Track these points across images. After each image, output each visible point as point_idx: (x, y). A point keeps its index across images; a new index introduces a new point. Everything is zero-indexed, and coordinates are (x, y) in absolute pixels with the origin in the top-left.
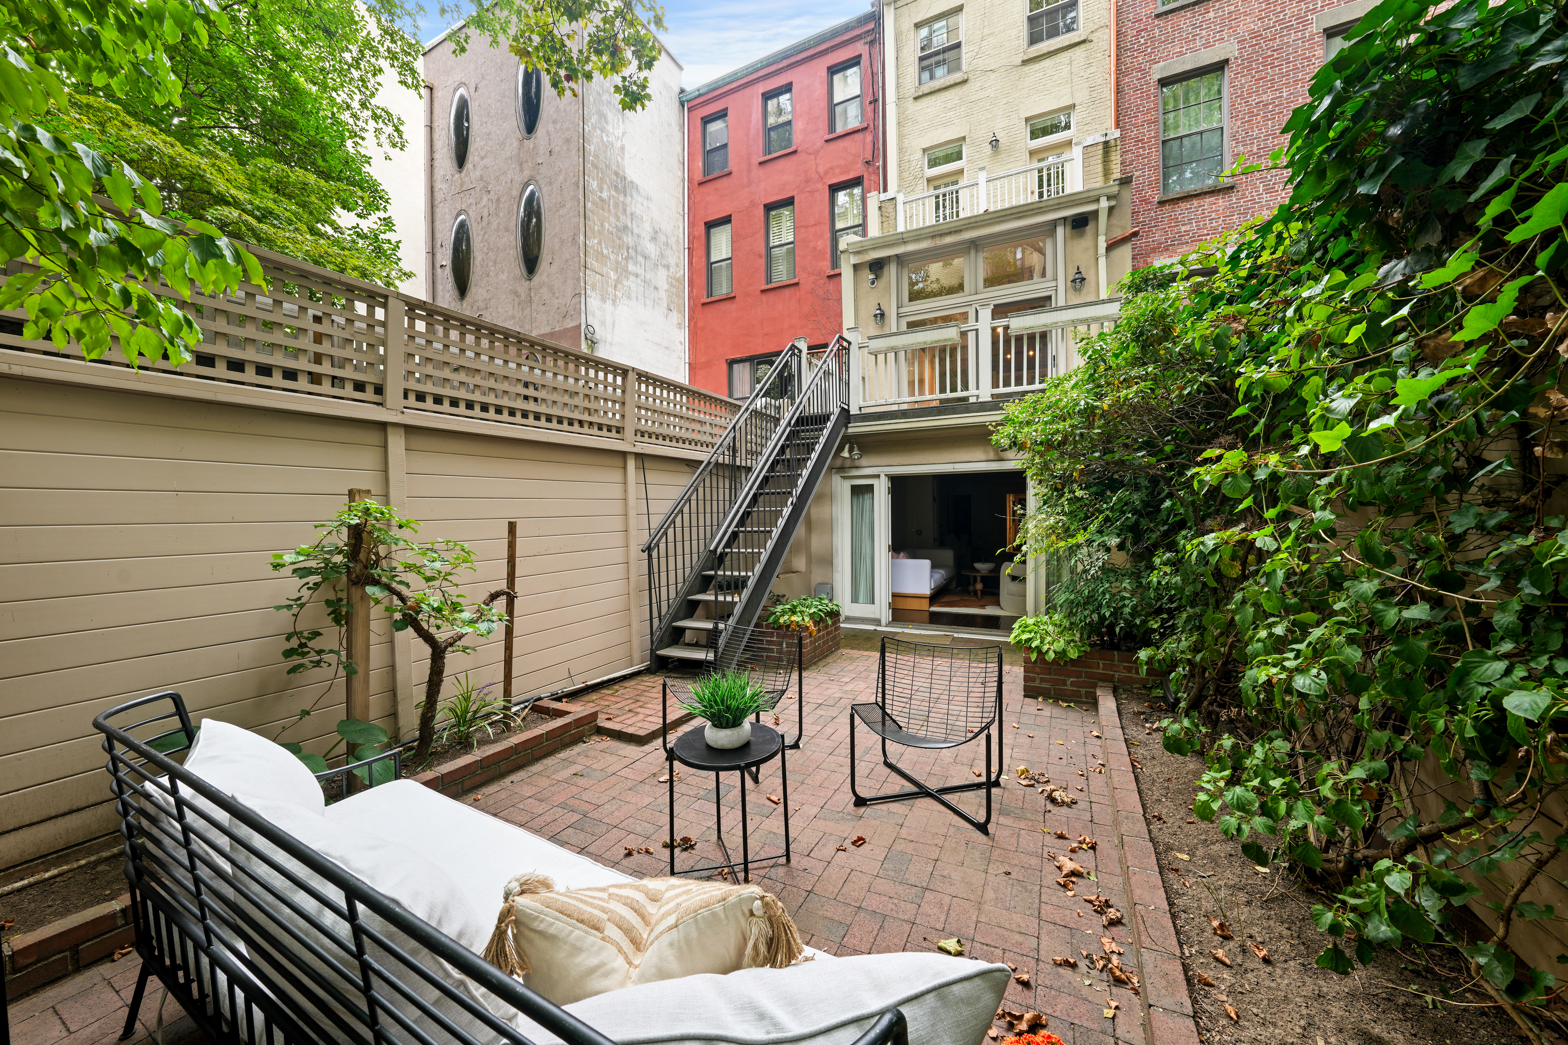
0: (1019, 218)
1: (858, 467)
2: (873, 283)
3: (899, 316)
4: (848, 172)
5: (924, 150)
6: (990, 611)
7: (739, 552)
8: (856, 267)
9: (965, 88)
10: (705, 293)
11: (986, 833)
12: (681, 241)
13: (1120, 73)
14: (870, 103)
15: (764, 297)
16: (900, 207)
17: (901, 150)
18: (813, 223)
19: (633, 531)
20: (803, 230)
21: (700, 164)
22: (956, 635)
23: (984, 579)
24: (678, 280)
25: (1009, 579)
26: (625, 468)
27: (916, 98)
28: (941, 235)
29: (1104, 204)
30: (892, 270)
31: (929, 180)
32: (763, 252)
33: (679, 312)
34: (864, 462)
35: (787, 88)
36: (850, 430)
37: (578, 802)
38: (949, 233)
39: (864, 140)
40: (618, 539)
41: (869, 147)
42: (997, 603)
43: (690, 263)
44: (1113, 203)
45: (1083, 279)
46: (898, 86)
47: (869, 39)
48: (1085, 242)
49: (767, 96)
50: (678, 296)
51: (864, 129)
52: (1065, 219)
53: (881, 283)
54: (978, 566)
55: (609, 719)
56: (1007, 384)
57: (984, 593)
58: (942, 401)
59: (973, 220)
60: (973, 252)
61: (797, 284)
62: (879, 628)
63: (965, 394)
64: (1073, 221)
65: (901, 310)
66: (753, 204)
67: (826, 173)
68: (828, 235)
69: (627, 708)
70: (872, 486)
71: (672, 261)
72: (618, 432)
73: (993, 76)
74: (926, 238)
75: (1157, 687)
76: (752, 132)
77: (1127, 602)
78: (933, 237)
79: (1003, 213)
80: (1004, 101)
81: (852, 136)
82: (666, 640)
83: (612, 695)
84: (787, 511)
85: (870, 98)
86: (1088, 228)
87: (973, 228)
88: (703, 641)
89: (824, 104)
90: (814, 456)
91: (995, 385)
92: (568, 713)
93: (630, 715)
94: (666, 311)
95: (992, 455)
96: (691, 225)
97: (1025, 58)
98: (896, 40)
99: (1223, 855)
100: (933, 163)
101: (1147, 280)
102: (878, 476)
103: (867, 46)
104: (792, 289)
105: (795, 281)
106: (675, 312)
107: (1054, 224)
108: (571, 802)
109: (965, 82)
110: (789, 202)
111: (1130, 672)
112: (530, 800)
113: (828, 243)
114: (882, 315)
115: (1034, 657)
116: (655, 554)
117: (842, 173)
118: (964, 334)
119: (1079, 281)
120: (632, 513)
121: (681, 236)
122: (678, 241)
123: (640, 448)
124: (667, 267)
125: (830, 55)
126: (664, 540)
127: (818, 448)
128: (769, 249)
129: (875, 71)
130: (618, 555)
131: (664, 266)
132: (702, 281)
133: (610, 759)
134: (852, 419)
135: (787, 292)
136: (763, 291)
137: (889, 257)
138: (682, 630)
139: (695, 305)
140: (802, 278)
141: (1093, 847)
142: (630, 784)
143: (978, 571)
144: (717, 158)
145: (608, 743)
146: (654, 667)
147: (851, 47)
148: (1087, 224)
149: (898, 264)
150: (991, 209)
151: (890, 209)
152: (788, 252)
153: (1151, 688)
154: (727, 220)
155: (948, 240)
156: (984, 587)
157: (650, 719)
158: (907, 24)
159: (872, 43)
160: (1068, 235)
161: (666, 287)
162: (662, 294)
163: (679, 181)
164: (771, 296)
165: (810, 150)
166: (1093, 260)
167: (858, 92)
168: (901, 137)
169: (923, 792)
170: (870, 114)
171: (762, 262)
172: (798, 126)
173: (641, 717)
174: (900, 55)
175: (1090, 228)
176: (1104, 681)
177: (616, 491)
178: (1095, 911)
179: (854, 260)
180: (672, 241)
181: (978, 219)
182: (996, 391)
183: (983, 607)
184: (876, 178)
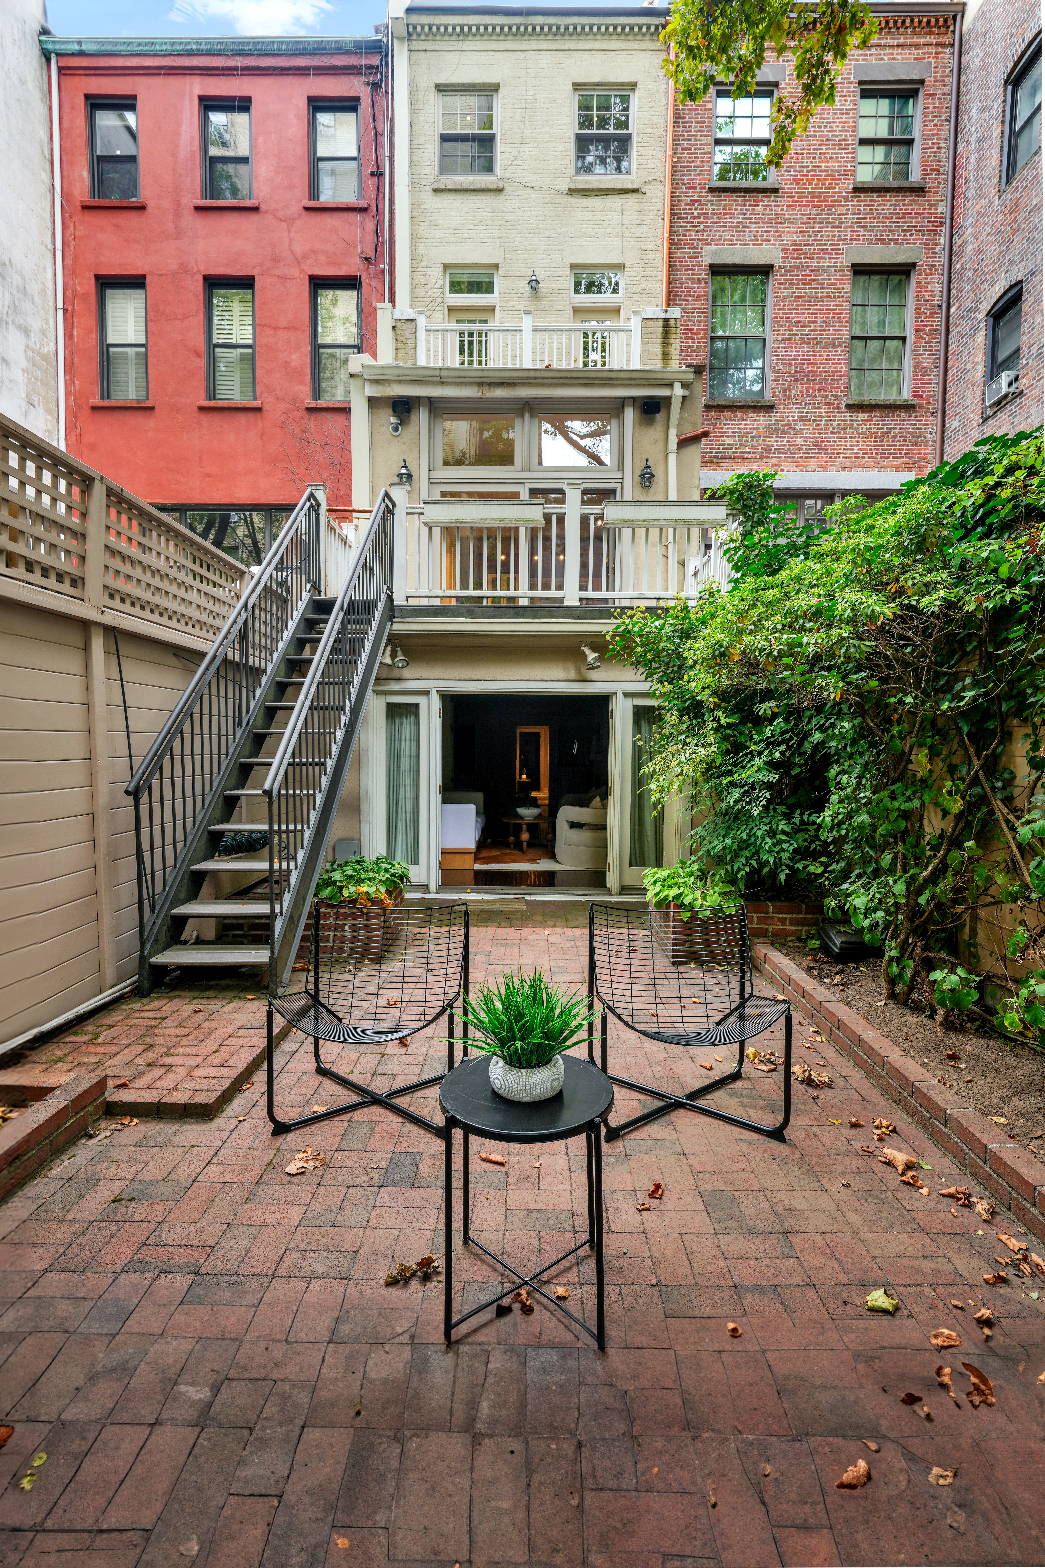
0: (585, 385)
1: (399, 679)
2: (396, 429)
3: (432, 482)
4: (339, 265)
5: (446, 267)
6: (544, 865)
7: (294, 795)
8: (373, 402)
9: (499, 199)
10: (97, 391)
11: (783, 1140)
12: (50, 293)
13: (674, 245)
14: (372, 175)
15: (205, 419)
16: (421, 335)
17: (414, 256)
18: (284, 324)
19: (102, 760)
20: (268, 331)
21: (85, 174)
22: (527, 898)
23: (532, 828)
24: (45, 357)
25: (566, 826)
26: (86, 650)
27: (436, 191)
28: (490, 385)
29: (678, 391)
30: (423, 416)
31: (451, 309)
32: (202, 347)
33: (48, 411)
34: (407, 673)
35: (242, 105)
36: (396, 627)
37: (163, 1251)
38: (501, 385)
39: (363, 225)
40: (76, 773)
41: (370, 238)
42: (553, 856)
43: (69, 335)
44: (687, 393)
45: (653, 476)
46: (412, 165)
47: (371, 79)
48: (654, 433)
49: (209, 104)
50: (45, 384)
51: (364, 210)
52: (634, 399)
53: (407, 432)
54: (521, 811)
55: (124, 1085)
56: (597, 587)
57: (530, 844)
58: (532, 599)
59: (532, 374)
60: (527, 416)
61: (259, 410)
62: (427, 896)
63: (559, 594)
64: (645, 404)
65: (434, 474)
66: (184, 269)
67: (305, 257)
68: (307, 349)
69: (141, 1061)
70: (417, 706)
71: (35, 324)
72: (74, 583)
73: (534, 195)
74: (471, 384)
75: (813, 938)
76: (182, 153)
77: (785, 846)
78: (480, 384)
79: (569, 375)
80: (546, 233)
81: (346, 215)
82: (163, 938)
83: (91, 1042)
84: (340, 734)
85: (371, 168)
86: (658, 416)
87: (530, 385)
88: (211, 935)
89: (302, 150)
90: (364, 656)
91: (583, 587)
92: (50, 1090)
93: (156, 1072)
94: (24, 405)
95: (572, 674)
96: (70, 272)
97: (573, 187)
98: (411, 96)
99: (1033, 1110)
100: (456, 287)
101: (751, 487)
102: (427, 693)
103: (369, 89)
104: (251, 416)
105: (257, 404)
106: (41, 411)
107: (621, 403)
108: (148, 1255)
109: (499, 190)
110: (245, 283)
111: (784, 924)
112: (54, 1276)
113: (308, 360)
114: (409, 476)
115: (686, 916)
116: (144, 798)
117: (330, 264)
118: (547, 518)
119: (646, 477)
120: (100, 728)
121: (50, 285)
122: (43, 292)
123: (110, 618)
124: (26, 331)
125: (312, 79)
126: (157, 775)
127: (368, 645)
128: (212, 347)
129: (379, 130)
130: (77, 799)
131: (19, 327)
132: (92, 369)
133: (169, 1156)
134: (397, 611)
135: (242, 418)
136: (202, 409)
137: (419, 398)
138: (180, 922)
139: (79, 406)
140: (265, 400)
141: (894, 1131)
142: (240, 1194)
143: (522, 818)
144: (114, 174)
145: (137, 1129)
146: (146, 984)
147: (344, 80)
148: (658, 412)
149: (430, 411)
150: (555, 366)
151: (408, 333)
152: (243, 357)
153: (806, 939)
154: (136, 282)
155: (499, 393)
156: (531, 837)
157: (199, 1072)
158: (427, 83)
159: (375, 86)
160: (637, 420)
161: (24, 363)
162: (17, 373)
163: (44, 189)
164: (217, 420)
165: (280, 214)
166: (662, 456)
167: (354, 153)
168: (414, 238)
169: (677, 1105)
170: (373, 192)
171: (202, 363)
172: (263, 169)
173: (181, 1072)
174: (415, 121)
175: (660, 417)
176: (758, 936)
177: (73, 688)
178: (963, 1205)
179: (371, 391)
180: (34, 288)
181: (538, 374)
182: (584, 594)
183: (534, 861)
184: (379, 286)
